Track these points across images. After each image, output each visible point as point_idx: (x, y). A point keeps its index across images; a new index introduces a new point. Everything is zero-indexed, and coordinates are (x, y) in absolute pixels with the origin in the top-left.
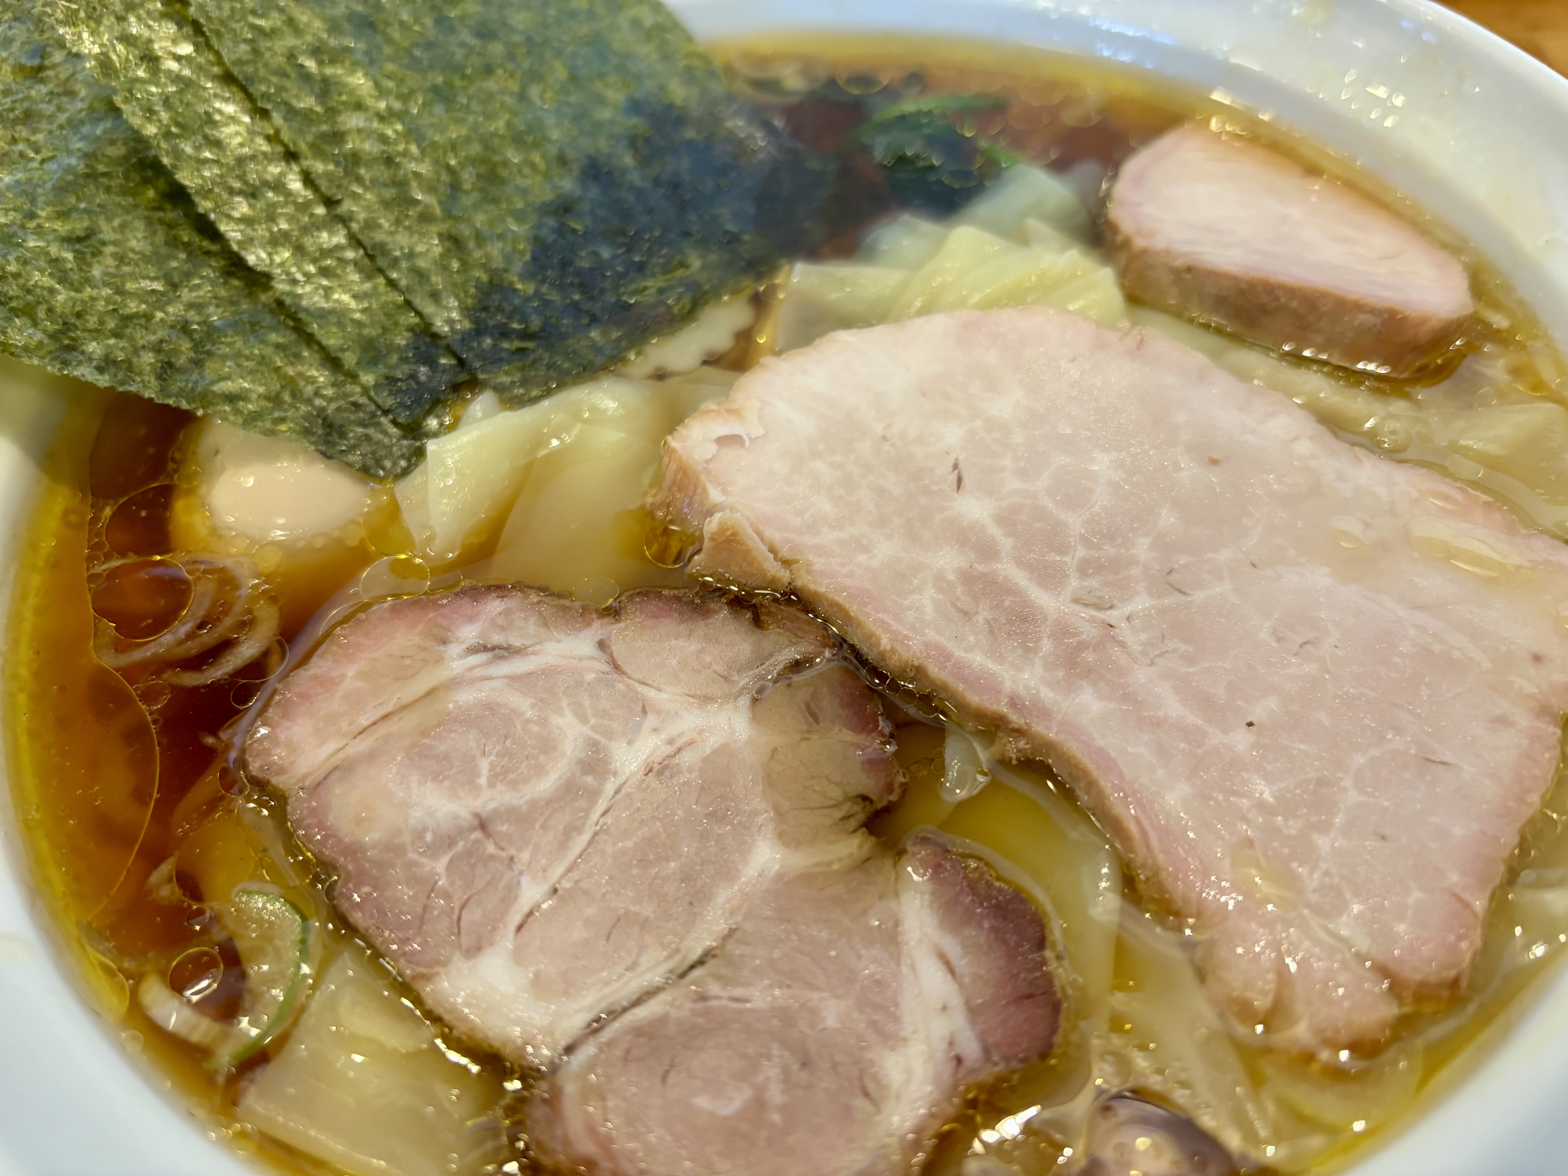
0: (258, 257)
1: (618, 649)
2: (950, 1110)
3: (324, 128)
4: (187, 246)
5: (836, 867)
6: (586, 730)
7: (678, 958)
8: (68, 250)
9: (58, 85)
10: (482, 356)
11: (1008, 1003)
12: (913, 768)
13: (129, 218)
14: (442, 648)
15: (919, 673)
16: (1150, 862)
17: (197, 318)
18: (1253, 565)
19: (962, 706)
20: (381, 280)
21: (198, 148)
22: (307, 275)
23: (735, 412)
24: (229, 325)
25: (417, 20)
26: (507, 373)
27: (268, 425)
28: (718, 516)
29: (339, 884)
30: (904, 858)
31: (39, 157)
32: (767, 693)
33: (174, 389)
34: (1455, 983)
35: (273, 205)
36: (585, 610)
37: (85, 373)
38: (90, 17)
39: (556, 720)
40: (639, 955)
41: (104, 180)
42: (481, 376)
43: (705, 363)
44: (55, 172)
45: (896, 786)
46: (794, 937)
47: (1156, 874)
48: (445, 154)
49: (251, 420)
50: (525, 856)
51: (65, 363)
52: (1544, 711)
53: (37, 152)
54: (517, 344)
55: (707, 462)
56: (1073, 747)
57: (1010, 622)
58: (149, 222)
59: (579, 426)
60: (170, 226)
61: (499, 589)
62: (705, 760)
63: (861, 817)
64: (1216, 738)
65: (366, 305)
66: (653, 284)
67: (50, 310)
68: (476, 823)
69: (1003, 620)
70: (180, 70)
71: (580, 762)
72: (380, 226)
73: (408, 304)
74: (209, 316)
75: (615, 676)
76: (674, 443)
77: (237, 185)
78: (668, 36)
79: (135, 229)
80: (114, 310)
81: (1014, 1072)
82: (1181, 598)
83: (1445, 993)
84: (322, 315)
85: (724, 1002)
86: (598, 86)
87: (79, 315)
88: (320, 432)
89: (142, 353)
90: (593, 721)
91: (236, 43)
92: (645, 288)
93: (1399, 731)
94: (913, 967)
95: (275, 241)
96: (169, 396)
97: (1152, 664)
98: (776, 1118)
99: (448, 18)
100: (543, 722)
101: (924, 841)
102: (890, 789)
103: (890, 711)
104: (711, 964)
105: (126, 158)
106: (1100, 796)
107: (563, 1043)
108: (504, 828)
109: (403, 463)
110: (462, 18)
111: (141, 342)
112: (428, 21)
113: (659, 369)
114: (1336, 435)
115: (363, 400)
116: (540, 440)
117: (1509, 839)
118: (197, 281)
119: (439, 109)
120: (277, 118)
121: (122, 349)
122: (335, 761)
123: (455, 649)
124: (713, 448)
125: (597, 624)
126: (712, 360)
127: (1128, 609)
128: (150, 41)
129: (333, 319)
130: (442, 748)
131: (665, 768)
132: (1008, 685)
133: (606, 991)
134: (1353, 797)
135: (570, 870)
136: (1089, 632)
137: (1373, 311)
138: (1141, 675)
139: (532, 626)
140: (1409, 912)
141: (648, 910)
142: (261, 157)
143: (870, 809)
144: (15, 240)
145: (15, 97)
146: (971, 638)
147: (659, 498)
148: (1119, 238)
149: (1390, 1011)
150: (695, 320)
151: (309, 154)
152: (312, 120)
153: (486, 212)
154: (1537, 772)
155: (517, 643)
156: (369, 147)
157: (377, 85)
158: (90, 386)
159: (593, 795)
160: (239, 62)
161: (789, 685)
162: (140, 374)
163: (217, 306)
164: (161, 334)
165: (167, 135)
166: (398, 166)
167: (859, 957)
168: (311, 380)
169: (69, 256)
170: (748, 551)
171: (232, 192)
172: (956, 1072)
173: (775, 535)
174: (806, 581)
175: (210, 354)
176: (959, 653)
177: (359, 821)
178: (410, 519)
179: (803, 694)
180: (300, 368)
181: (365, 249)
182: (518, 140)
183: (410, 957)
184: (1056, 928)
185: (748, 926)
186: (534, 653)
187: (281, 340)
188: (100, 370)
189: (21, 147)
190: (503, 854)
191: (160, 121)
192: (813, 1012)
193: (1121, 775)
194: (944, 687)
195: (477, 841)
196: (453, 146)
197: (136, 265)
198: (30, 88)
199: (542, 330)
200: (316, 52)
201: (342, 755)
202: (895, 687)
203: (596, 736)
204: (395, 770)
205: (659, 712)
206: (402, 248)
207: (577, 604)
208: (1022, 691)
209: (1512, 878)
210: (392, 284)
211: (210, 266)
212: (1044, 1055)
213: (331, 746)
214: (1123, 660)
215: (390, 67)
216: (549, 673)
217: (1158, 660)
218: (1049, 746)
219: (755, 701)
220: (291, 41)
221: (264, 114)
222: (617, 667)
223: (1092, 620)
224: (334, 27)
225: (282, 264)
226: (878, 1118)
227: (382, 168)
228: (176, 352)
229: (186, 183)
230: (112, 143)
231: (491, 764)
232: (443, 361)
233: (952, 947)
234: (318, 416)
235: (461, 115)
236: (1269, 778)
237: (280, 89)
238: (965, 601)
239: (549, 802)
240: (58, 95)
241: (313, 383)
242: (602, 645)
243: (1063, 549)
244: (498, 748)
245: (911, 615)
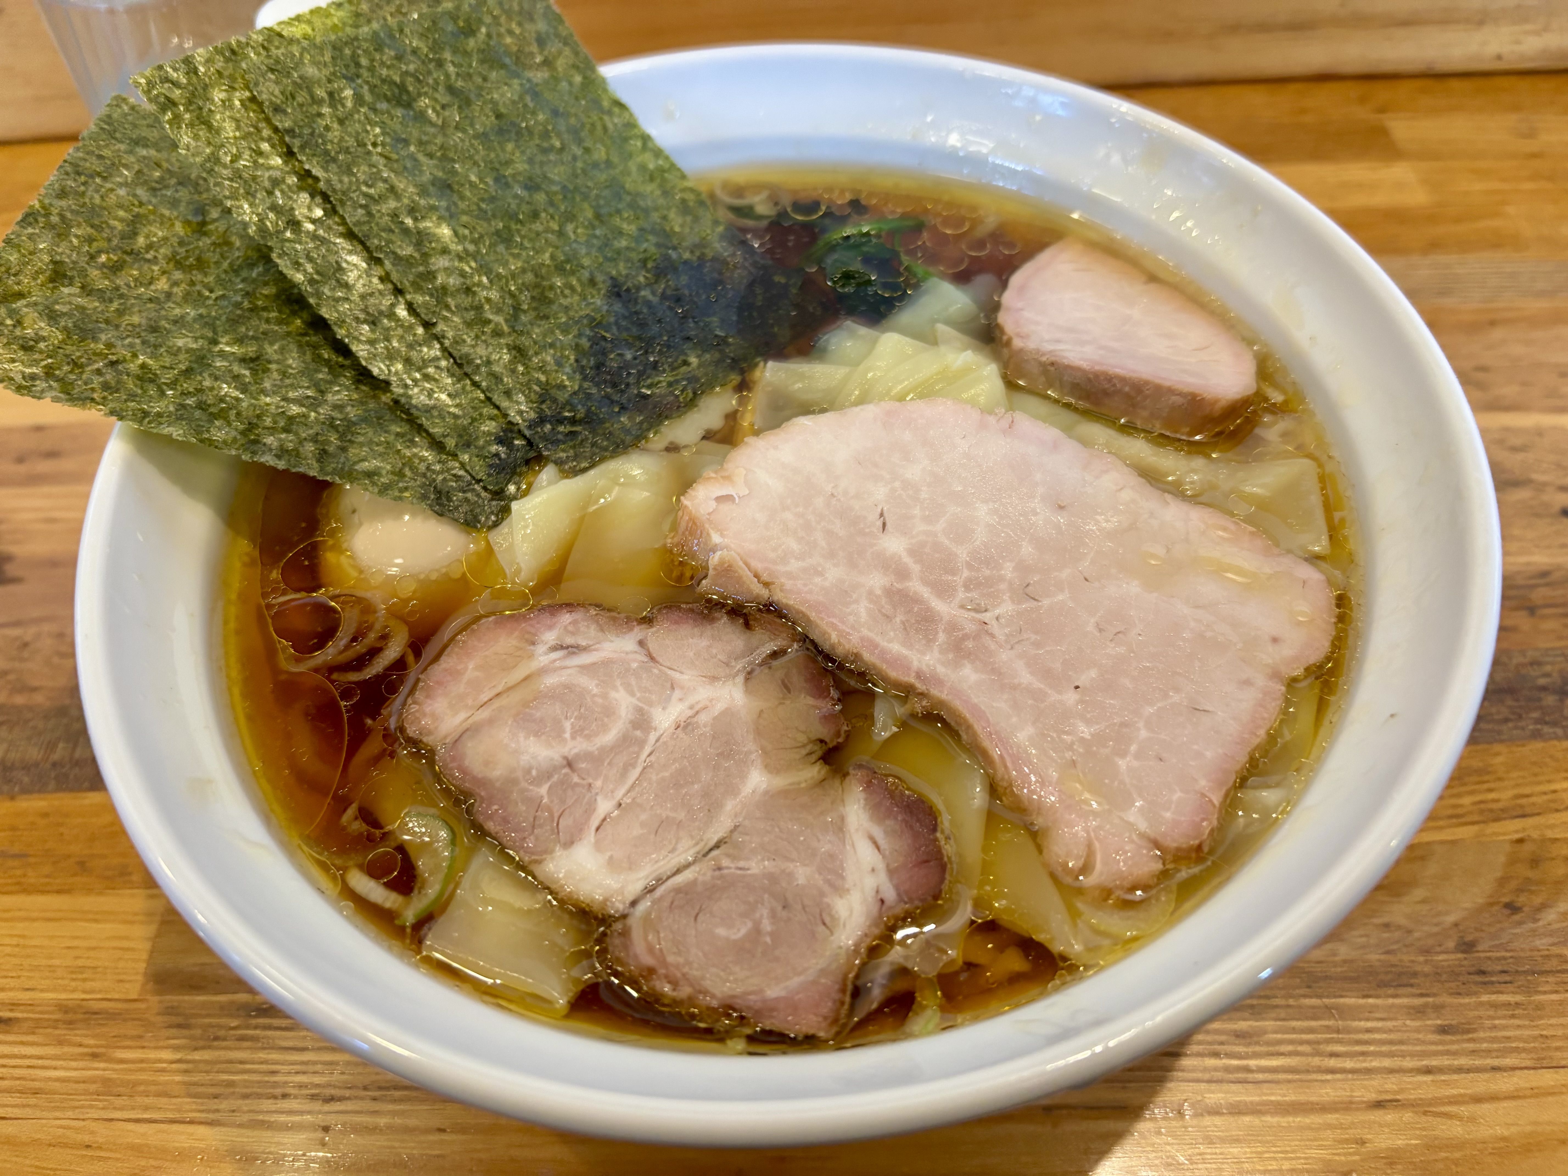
0: (380, 368)
1: (652, 645)
2: (876, 931)
3: (421, 269)
4: (327, 363)
5: (803, 785)
6: (634, 701)
7: (702, 844)
8: (246, 369)
9: (218, 238)
10: (545, 438)
11: (914, 866)
12: (853, 721)
13: (284, 342)
14: (532, 647)
15: (857, 657)
16: (1006, 777)
17: (339, 416)
18: (1086, 580)
19: (885, 679)
20: (468, 382)
21: (333, 289)
22: (415, 381)
23: (728, 478)
24: (362, 420)
25: (481, 180)
26: (563, 451)
27: (397, 494)
28: (719, 553)
29: (476, 805)
30: (848, 778)
31: (213, 296)
32: (756, 673)
33: (329, 469)
34: (1199, 847)
35: (388, 329)
36: (629, 619)
37: (268, 459)
38: (248, 193)
39: (613, 694)
40: (677, 843)
41: (265, 314)
42: (546, 453)
43: (704, 438)
44: (227, 307)
45: (842, 732)
46: (777, 830)
47: (1011, 785)
48: (507, 282)
49: (384, 490)
50: (599, 783)
51: (254, 453)
52: (1275, 675)
53: (211, 291)
54: (569, 428)
55: (709, 514)
56: (958, 704)
57: (918, 622)
58: (300, 346)
59: (617, 488)
60: (315, 347)
61: (569, 606)
62: (715, 719)
63: (820, 753)
64: (1054, 697)
65: (458, 401)
66: (664, 378)
67: (238, 414)
68: (565, 762)
69: (913, 621)
70: (315, 230)
71: (631, 722)
72: (464, 341)
73: (489, 399)
74: (348, 414)
75: (652, 664)
76: (686, 501)
77: (362, 316)
78: (666, 175)
79: (292, 351)
80: (283, 412)
81: (918, 908)
82: (1034, 604)
83: (1194, 855)
84: (428, 410)
85: (733, 871)
86: (617, 221)
87: (259, 417)
88: (432, 496)
89: (305, 443)
90: (638, 695)
91: (355, 209)
92: (660, 382)
93: (1177, 690)
94: (853, 846)
95: (391, 356)
96: (327, 474)
97: (1012, 648)
98: (768, 939)
99: (504, 176)
100: (605, 696)
101: (860, 767)
102: (838, 734)
103: (838, 684)
104: (723, 848)
105: (277, 296)
106: (975, 735)
107: (631, 898)
108: (583, 766)
109: (493, 518)
110: (514, 176)
111: (304, 435)
112: (490, 181)
113: (671, 443)
114: (1151, 485)
115: (461, 473)
116: (589, 499)
117: (1243, 758)
118: (337, 388)
119: (501, 248)
120: (388, 264)
121: (291, 441)
122: (466, 725)
123: (541, 649)
124: (714, 504)
125: (637, 629)
126: (708, 436)
127: (997, 612)
128: (292, 209)
129: (435, 413)
130: (538, 715)
131: (689, 724)
132: (915, 664)
133: (656, 866)
134: (1144, 734)
135: (629, 791)
136: (970, 628)
137: (1181, 394)
138: (1004, 656)
139: (593, 630)
140: (1173, 806)
141: (681, 815)
142: (377, 294)
143: (825, 748)
144: (205, 361)
145: (189, 248)
146: (892, 634)
147: (676, 540)
148: (1005, 338)
149: (1158, 866)
150: (696, 406)
151: (411, 290)
152: (412, 264)
153: (539, 326)
154: (1266, 715)
155: (584, 643)
156: (453, 281)
157: (456, 233)
158: (274, 469)
159: (642, 743)
160: (358, 223)
161: (770, 668)
162: (305, 459)
163: (353, 406)
164: (317, 429)
165: (312, 281)
166: (474, 293)
167: (819, 841)
168: (423, 459)
169: (247, 373)
170: (740, 577)
171: (357, 319)
172: (881, 909)
173: (758, 565)
174: (779, 597)
175: (350, 441)
176: (884, 644)
177: (487, 763)
178: (503, 559)
179: (780, 674)
180: (414, 450)
181: (454, 359)
182: (560, 269)
183: (527, 851)
184: (945, 820)
185: (747, 823)
186: (595, 650)
187: (398, 430)
188: (279, 457)
189: (198, 287)
190: (585, 782)
191: (305, 270)
192: (791, 875)
193: (988, 721)
194: (875, 667)
195: (566, 775)
196: (513, 276)
197: (295, 378)
198: (199, 240)
199: (587, 416)
200: (412, 211)
201: (470, 721)
202: (841, 667)
203: (640, 705)
204: (507, 730)
205: (682, 688)
206: (481, 357)
207: (623, 615)
208: (924, 668)
209: (1242, 782)
210: (476, 385)
211: (345, 376)
212: (936, 897)
213: (462, 716)
214: (993, 647)
215: (465, 218)
216: (606, 663)
217: (1016, 646)
218: (942, 704)
219: (747, 680)
220: (392, 204)
221: (378, 261)
222: (652, 658)
223: (973, 620)
224: (423, 192)
225: (397, 373)
226: (832, 938)
227: (463, 296)
228: (328, 442)
229: (327, 316)
230: (266, 284)
231: (572, 724)
232: (517, 442)
233: (878, 832)
234: (430, 485)
235: (516, 251)
236: (1088, 722)
237: (389, 242)
238: (888, 608)
239: (612, 749)
240: (219, 245)
241: (424, 461)
242: (641, 643)
243: (953, 572)
244: (576, 714)
245: (851, 618)
